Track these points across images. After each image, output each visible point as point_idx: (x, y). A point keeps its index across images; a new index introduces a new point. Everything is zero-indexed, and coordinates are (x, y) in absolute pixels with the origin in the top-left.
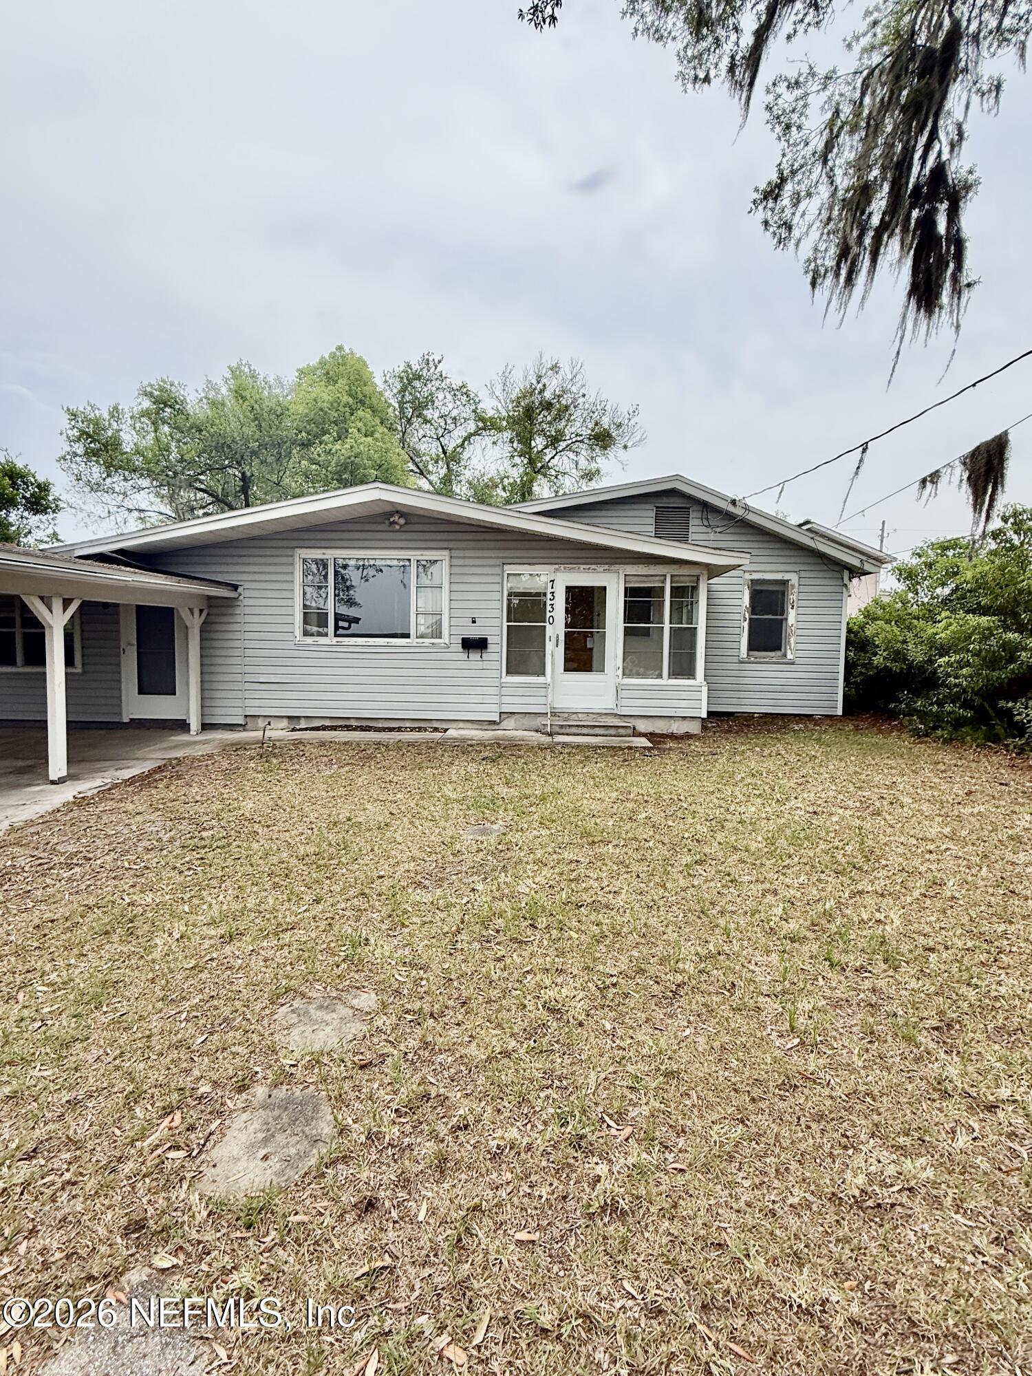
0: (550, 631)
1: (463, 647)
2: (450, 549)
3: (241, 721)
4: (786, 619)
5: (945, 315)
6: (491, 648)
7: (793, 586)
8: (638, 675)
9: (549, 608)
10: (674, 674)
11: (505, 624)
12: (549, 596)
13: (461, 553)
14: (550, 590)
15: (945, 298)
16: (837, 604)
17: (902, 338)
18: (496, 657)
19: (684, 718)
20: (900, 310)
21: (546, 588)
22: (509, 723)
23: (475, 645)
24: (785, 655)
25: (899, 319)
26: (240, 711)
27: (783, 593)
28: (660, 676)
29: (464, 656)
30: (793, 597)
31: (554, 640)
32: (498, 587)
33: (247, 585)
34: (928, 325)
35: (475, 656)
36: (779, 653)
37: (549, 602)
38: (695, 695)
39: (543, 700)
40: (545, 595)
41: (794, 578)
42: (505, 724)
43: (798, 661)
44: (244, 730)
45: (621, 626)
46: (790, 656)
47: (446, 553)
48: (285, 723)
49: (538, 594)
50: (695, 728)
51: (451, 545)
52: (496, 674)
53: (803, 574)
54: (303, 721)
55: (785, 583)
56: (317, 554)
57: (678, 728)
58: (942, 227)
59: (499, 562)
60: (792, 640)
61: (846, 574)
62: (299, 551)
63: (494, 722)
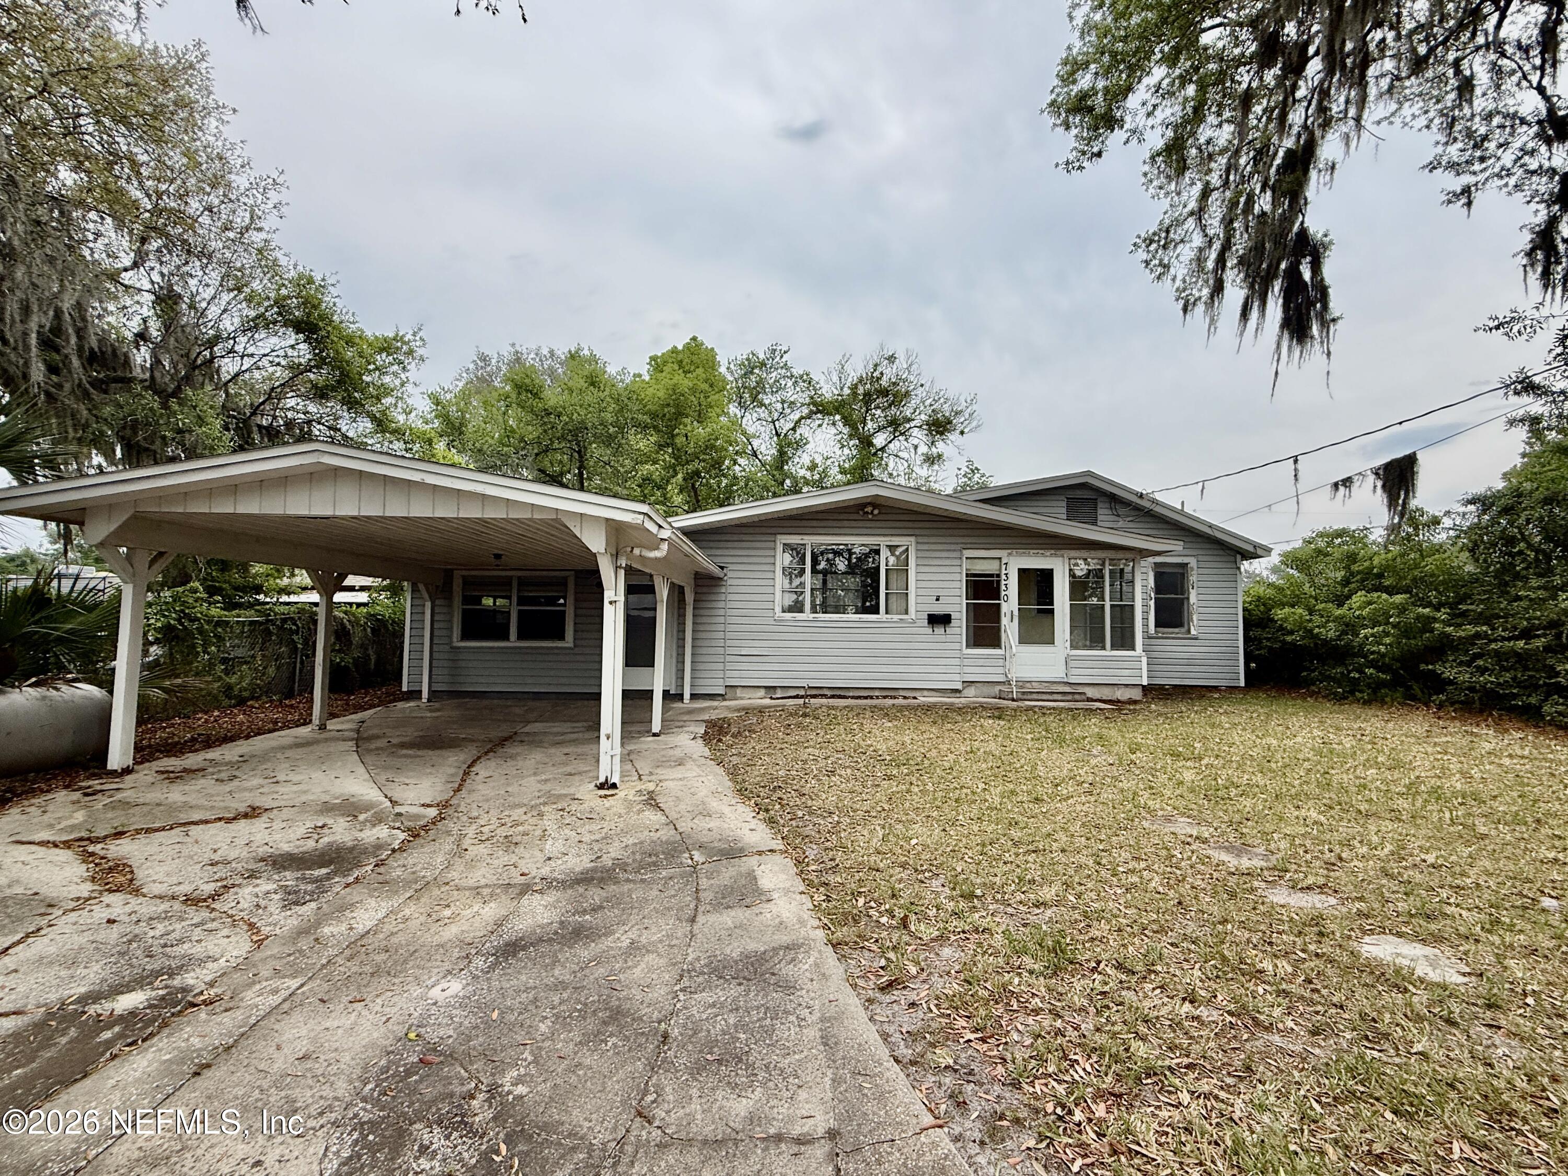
0: (1005, 608)
1: (929, 623)
2: (916, 536)
3: (721, 691)
4: (1188, 599)
5: (1317, 346)
6: (954, 623)
7: (1192, 569)
8: (1085, 647)
9: (1003, 587)
10: (1114, 647)
11: (965, 602)
12: (1004, 577)
13: (925, 540)
14: (1004, 572)
15: (1315, 330)
16: (1232, 584)
17: (1278, 360)
18: (957, 630)
19: (1127, 685)
20: (1275, 338)
21: (1000, 569)
22: (971, 691)
23: (939, 620)
24: (1189, 631)
25: (1274, 346)
26: (721, 682)
27: (1183, 574)
28: (1104, 648)
29: (930, 631)
30: (1193, 578)
31: (1009, 615)
32: (958, 569)
33: (731, 567)
34: (1302, 352)
35: (939, 630)
36: (1183, 630)
37: (1003, 582)
38: (1136, 665)
39: (1001, 670)
40: (998, 576)
41: (1192, 562)
42: (966, 692)
43: (1201, 636)
44: (725, 700)
45: (1068, 603)
46: (1193, 632)
47: (913, 539)
48: (762, 692)
49: (992, 575)
50: (1137, 694)
51: (917, 532)
52: (957, 646)
53: (1201, 558)
54: (779, 691)
55: (1184, 566)
56: (794, 540)
57: (1121, 695)
58: (1307, 275)
59: (958, 547)
60: (1195, 617)
61: (1239, 557)
62: (779, 537)
63: (957, 691)
